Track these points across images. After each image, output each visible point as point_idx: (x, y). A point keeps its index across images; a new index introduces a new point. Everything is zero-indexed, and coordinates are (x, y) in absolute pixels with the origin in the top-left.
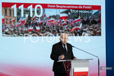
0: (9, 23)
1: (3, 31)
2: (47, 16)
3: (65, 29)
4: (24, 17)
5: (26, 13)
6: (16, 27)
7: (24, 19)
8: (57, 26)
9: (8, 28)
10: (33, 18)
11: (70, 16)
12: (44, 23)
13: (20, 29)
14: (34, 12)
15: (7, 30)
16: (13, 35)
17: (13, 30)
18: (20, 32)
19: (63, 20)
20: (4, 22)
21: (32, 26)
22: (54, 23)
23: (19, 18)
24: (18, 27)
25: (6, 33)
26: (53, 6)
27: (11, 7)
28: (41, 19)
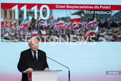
0: (10, 27)
1: (2, 36)
2: (54, 18)
3: (77, 33)
4: (27, 20)
5: (29, 14)
6: (17, 32)
7: (27, 22)
8: (67, 30)
9: (8, 33)
10: (37, 21)
11: (84, 18)
12: (51, 27)
13: (22, 33)
14: (38, 13)
15: (7, 35)
16: (13, 41)
17: (14, 35)
18: (22, 37)
19: (75, 23)
20: (3, 25)
21: (37, 30)
22: (63, 26)
23: (21, 21)
24: (19, 32)
25: (6, 38)
26: (62, 7)
27: (12, 8)
28: (47, 21)
